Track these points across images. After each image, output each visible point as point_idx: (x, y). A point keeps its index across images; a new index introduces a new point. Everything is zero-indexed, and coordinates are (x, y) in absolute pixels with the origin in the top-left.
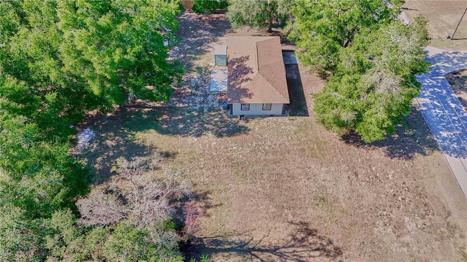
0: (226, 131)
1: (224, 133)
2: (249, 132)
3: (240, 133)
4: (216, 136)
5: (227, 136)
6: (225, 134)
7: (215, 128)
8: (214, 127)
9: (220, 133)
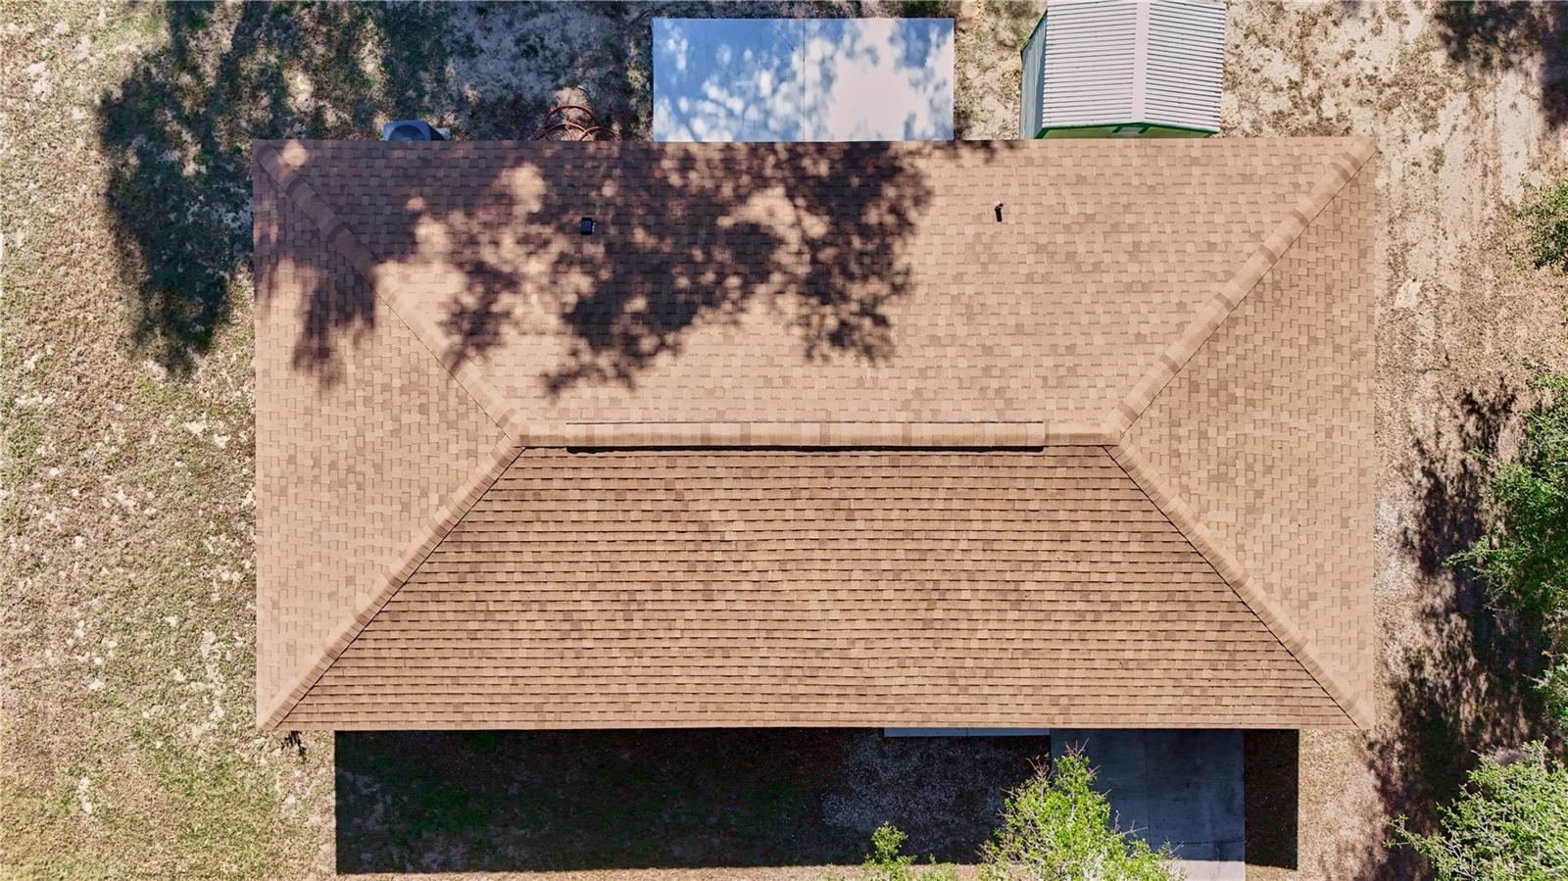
0: (173, 170)
1: (140, 153)
2: (151, 365)
3: (145, 290)
4: (118, 93)
5: (115, 180)
6: (133, 161)
7: (199, 78)
8: (209, 69)
9: (145, 122)
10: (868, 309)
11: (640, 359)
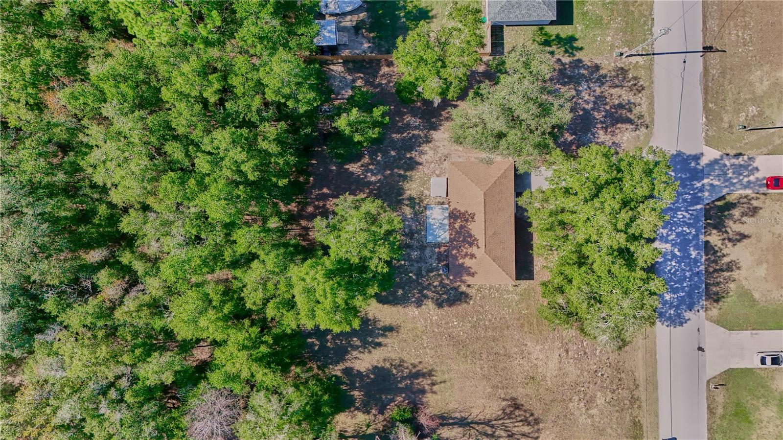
0: (446, 299)
2: (470, 302)
3: (461, 302)
4: (437, 306)
5: (447, 306)
6: (445, 304)
7: (435, 296)
9: (440, 302)
10: (469, 215)
11: (475, 239)
